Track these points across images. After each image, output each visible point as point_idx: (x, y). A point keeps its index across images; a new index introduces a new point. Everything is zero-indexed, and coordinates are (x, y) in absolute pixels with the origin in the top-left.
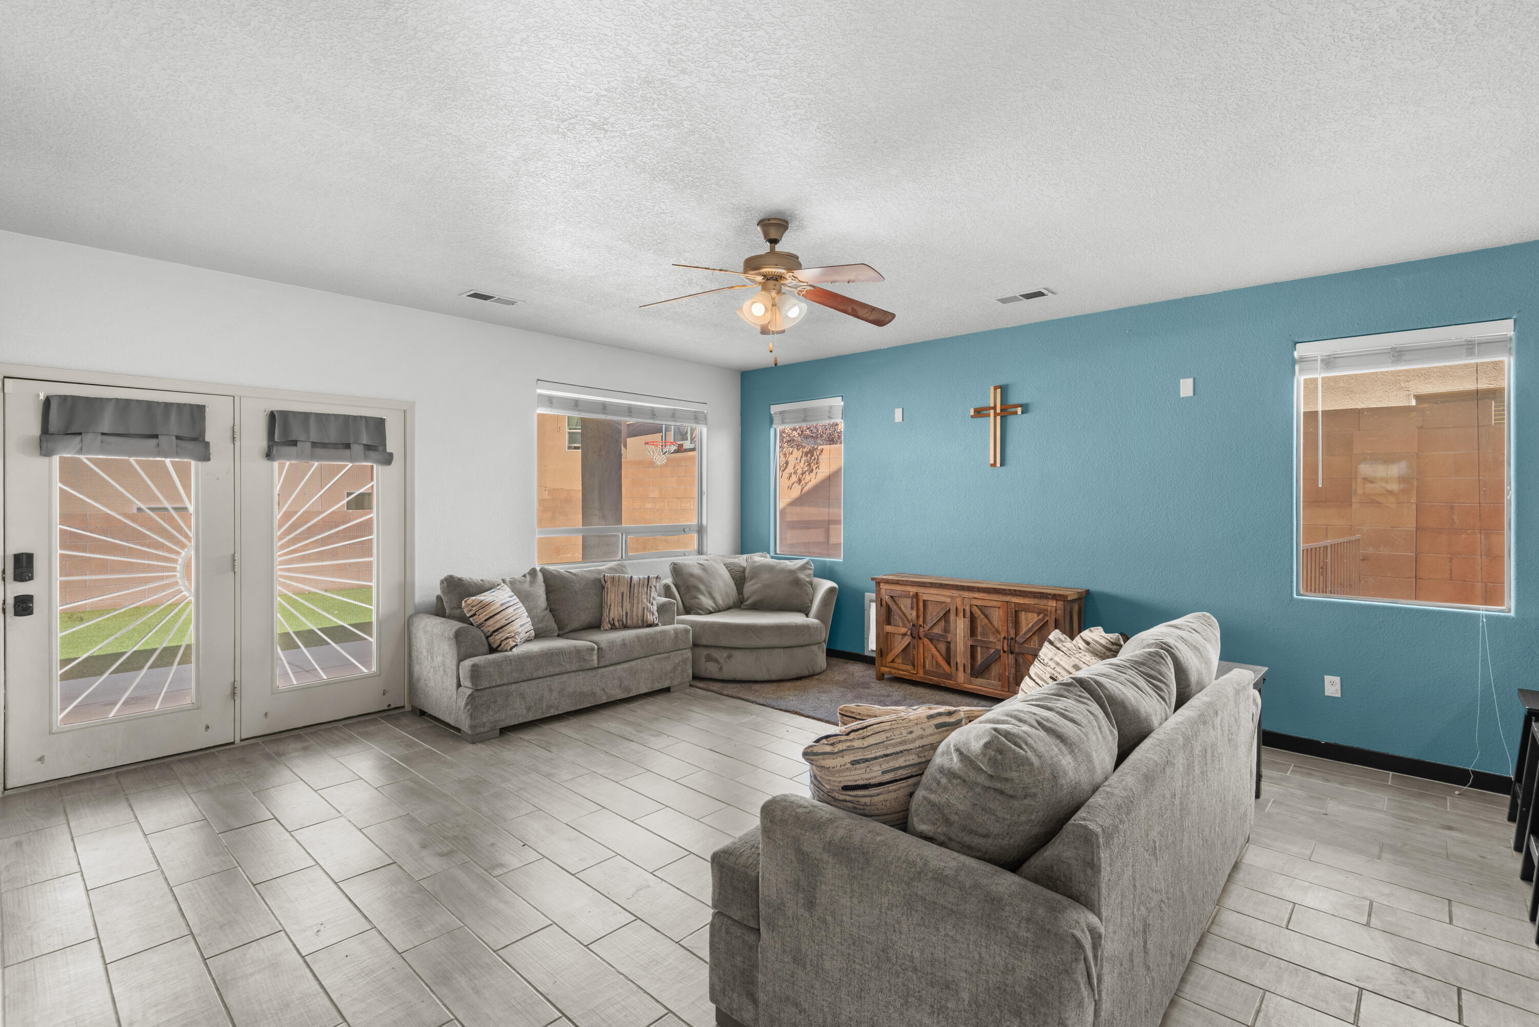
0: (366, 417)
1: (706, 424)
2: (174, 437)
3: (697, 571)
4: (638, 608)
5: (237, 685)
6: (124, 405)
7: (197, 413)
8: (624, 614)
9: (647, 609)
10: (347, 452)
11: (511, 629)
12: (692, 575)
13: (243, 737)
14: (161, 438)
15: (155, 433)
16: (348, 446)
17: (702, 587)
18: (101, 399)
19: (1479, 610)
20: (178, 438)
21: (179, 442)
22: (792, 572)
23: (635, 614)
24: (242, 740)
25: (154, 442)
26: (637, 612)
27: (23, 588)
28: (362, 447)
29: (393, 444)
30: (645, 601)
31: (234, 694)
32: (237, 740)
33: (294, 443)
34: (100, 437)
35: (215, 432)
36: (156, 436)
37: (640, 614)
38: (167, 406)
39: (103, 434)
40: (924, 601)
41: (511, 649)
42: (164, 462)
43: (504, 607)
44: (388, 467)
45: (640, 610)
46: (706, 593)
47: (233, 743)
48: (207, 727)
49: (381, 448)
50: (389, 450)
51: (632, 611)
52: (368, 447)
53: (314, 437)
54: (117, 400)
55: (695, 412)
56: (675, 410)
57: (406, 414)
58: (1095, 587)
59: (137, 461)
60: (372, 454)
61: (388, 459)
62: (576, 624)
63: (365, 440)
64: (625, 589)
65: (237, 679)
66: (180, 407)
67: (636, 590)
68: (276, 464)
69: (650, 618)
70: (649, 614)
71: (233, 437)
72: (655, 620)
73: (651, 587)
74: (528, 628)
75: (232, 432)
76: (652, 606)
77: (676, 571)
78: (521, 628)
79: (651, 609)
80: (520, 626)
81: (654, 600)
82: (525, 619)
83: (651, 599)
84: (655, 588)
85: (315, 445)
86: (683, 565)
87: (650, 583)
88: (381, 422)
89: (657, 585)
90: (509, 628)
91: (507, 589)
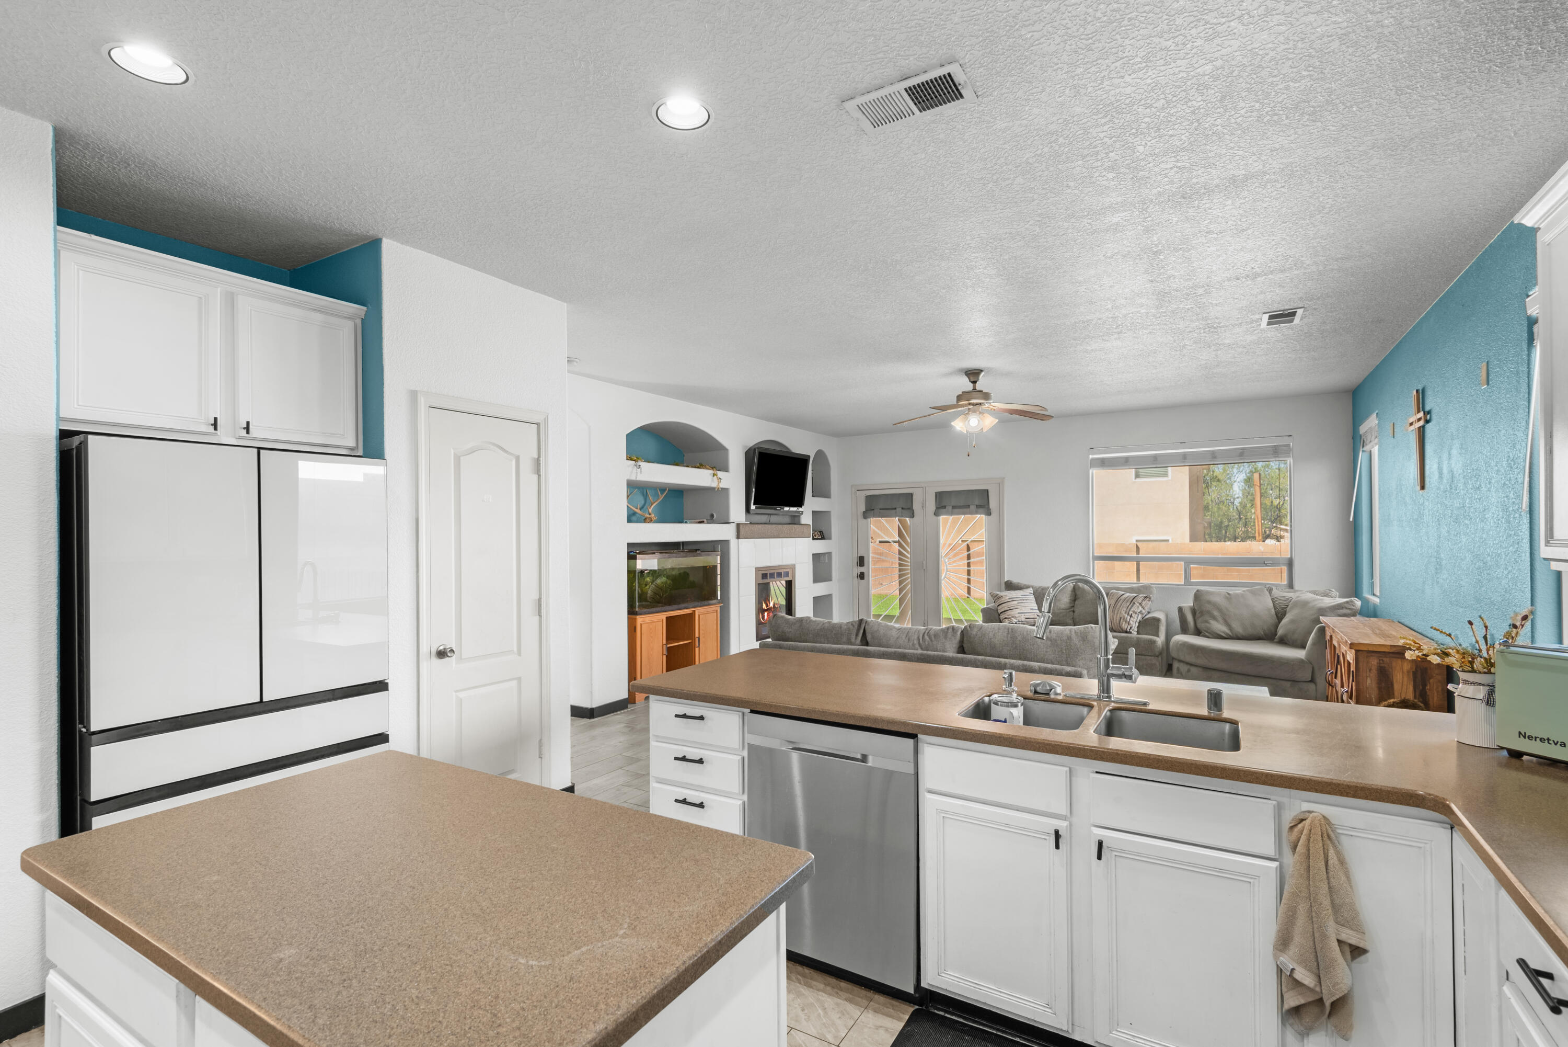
0: (979, 490)
1: (1291, 456)
4: (1116, 617)
7: (910, 496)
9: (1124, 619)
10: (970, 510)
11: (1012, 613)
12: (1209, 602)
14: (897, 509)
15: (894, 507)
16: (970, 507)
17: (1216, 613)
20: (902, 509)
21: (903, 510)
26: (1116, 620)
27: (862, 569)
28: (975, 506)
29: (993, 504)
30: (1123, 613)
33: (944, 507)
34: (879, 511)
35: (916, 506)
36: (895, 509)
37: (1118, 622)
38: (899, 495)
42: (905, 520)
43: (1015, 600)
44: (990, 518)
45: (1118, 618)
49: (986, 507)
50: (991, 508)
51: (1113, 619)
52: (980, 507)
54: (885, 495)
57: (999, 486)
60: (981, 510)
61: (989, 513)
63: (977, 503)
64: (1113, 602)
66: (903, 494)
67: (1119, 604)
68: (940, 518)
69: (1125, 626)
70: (1124, 623)
71: (924, 506)
72: (1129, 628)
73: (1134, 603)
74: (1032, 617)
75: (923, 504)
76: (1129, 617)
77: (1198, 597)
78: (1020, 615)
79: (1128, 619)
80: (1019, 613)
81: (1136, 613)
82: (1032, 611)
83: (1131, 613)
84: (1140, 604)
85: (954, 507)
86: (1208, 592)
87: (1134, 601)
88: (987, 491)
89: (1144, 603)
90: (1009, 613)
91: (1031, 590)
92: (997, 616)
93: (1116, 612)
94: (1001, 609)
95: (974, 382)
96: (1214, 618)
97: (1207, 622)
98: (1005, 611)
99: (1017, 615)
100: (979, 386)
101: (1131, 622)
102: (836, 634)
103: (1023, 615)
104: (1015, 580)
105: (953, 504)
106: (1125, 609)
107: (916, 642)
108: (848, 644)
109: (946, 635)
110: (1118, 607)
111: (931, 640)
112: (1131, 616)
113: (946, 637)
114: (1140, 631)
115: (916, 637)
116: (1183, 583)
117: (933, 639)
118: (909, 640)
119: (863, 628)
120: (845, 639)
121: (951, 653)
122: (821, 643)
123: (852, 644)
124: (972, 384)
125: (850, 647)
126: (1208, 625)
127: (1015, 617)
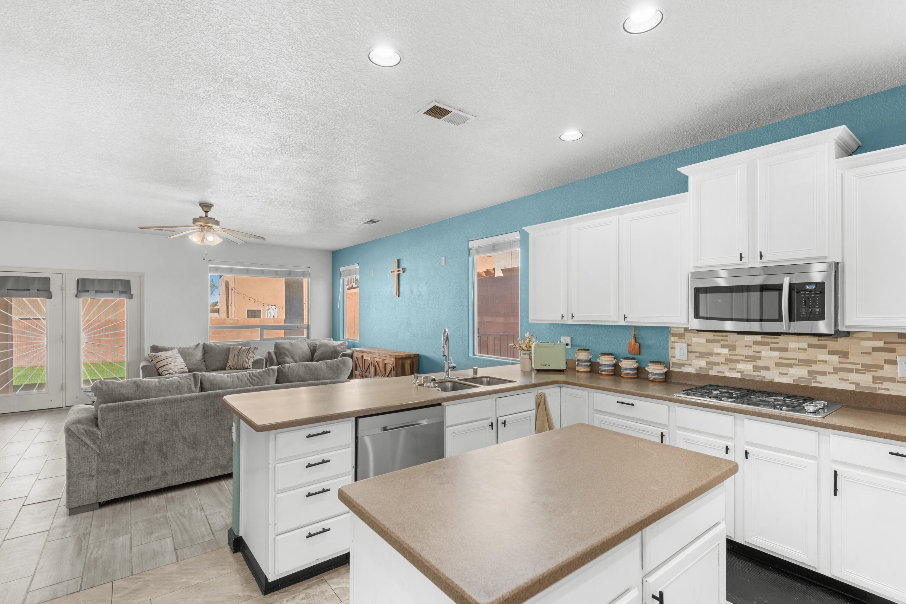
0: (121, 280)
1: (310, 277)
2: (36, 290)
3: (287, 346)
4: (240, 361)
5: (64, 385)
6: (17, 279)
7: (47, 280)
8: (235, 363)
9: (245, 361)
10: (112, 294)
12: (283, 348)
13: (67, 406)
14: (31, 291)
15: (29, 289)
16: (112, 292)
17: (287, 353)
18: (8, 277)
19: (510, 360)
20: (38, 290)
21: (39, 292)
22: (334, 347)
23: (239, 363)
24: (66, 407)
25: (28, 292)
26: (240, 363)
28: (119, 292)
29: (134, 290)
30: (245, 358)
31: (62, 388)
32: (64, 406)
33: (88, 291)
34: (7, 291)
35: (53, 288)
36: (29, 290)
37: (241, 363)
38: (34, 278)
39: (8, 289)
40: (364, 359)
41: (165, 375)
43: (167, 358)
44: (132, 300)
46: (289, 356)
47: (62, 407)
48: (51, 400)
49: (128, 292)
50: (132, 293)
51: (238, 362)
52: (122, 292)
53: (97, 288)
54: (14, 277)
55: (303, 272)
56: (290, 271)
57: (141, 278)
58: (420, 353)
59: (26, 299)
60: (123, 295)
61: (131, 297)
62: (214, 367)
63: (120, 289)
64: (236, 353)
65: (64, 382)
66: (39, 278)
67: (241, 353)
68: (81, 300)
69: (246, 365)
70: (245, 364)
71: (63, 289)
72: (249, 366)
73: (250, 352)
74: (182, 367)
75: (62, 288)
76: (248, 360)
77: (276, 346)
78: (175, 367)
79: (248, 362)
80: (174, 366)
81: (251, 358)
82: (181, 364)
83: (249, 357)
84: (253, 352)
85: (97, 292)
86: (281, 343)
87: (250, 350)
88: (129, 282)
89: (255, 351)
90: (167, 366)
91: (176, 351)
92: (155, 370)
93: (240, 358)
94: (158, 365)
95: (206, 212)
96: (287, 356)
97: (283, 358)
98: (163, 366)
99: (173, 368)
100: (210, 215)
101: (249, 363)
102: (177, 387)
103: (177, 367)
104: (159, 344)
105: (97, 289)
106: (245, 356)
107: (247, 382)
108: (190, 392)
109: (269, 374)
110: (240, 355)
111: (259, 379)
112: (249, 359)
113: (269, 375)
114: (254, 367)
115: (246, 379)
116: (259, 340)
117: (260, 378)
118: (242, 381)
119: (200, 379)
120: (186, 389)
121: (273, 384)
122: (164, 396)
123: (193, 392)
124: (205, 213)
125: (192, 394)
126: (284, 359)
127: (171, 369)
